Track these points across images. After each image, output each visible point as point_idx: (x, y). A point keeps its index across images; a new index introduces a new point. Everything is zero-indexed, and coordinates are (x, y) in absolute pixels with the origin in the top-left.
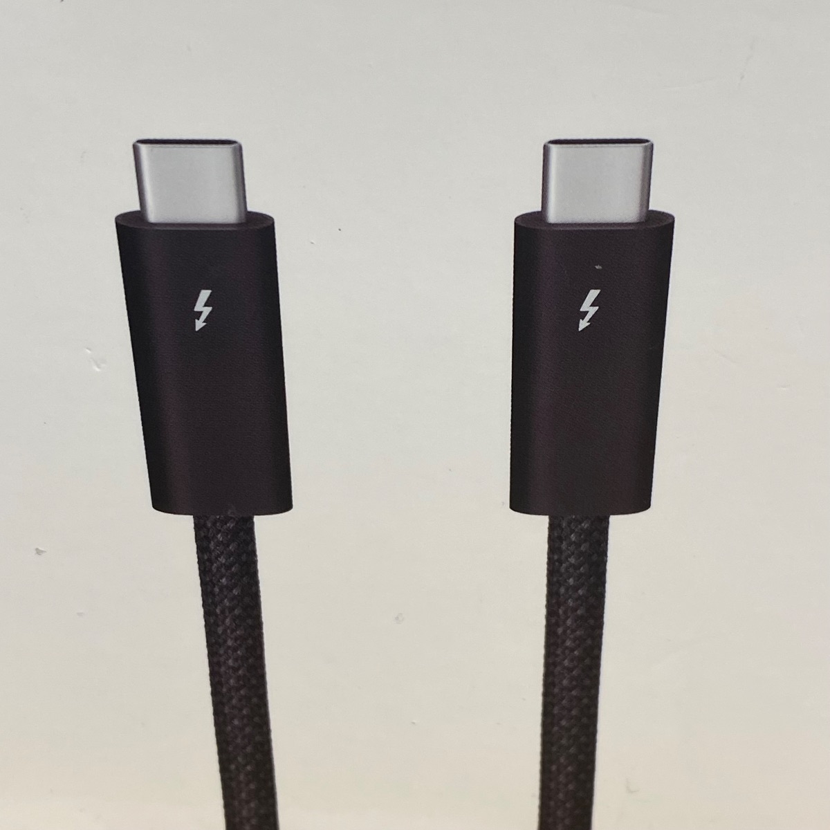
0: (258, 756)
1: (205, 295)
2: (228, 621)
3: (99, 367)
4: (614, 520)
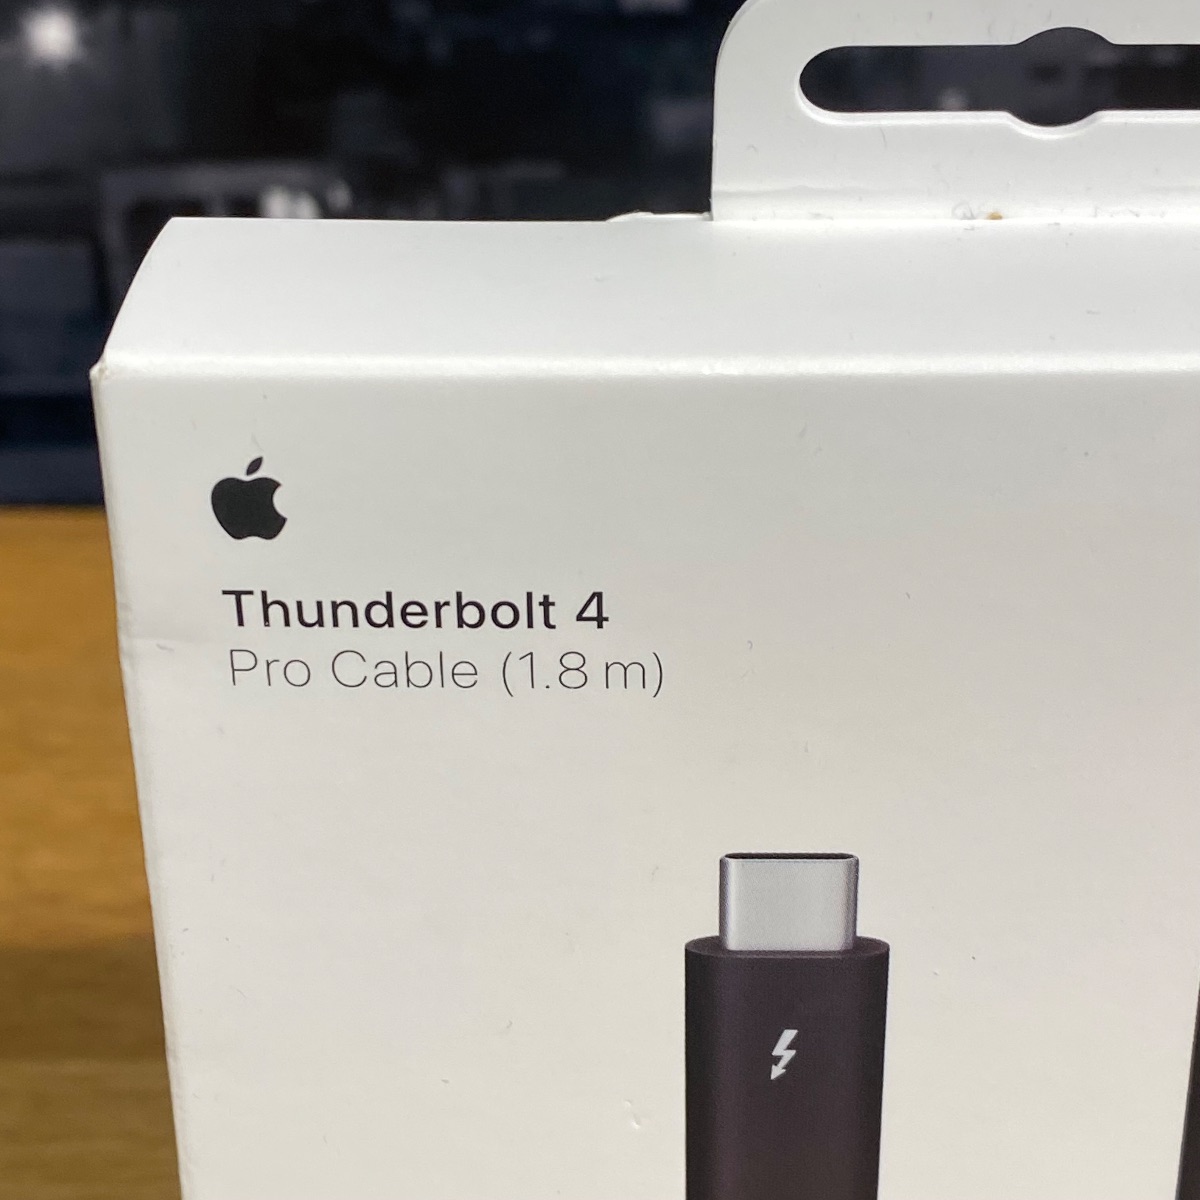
3: (639, 1124)
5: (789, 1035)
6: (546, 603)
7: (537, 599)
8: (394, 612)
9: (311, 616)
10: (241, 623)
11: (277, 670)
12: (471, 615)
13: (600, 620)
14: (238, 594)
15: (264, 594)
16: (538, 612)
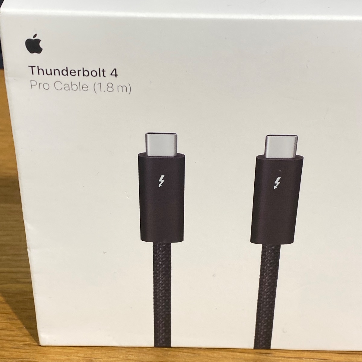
0: (167, 319)
5: (162, 177)
6: (103, 71)
7: (101, 70)
8: (68, 72)
9: (49, 72)
10: (33, 74)
11: (41, 85)
12: (86, 73)
13: (116, 75)
14: (32, 67)
15: (38, 67)
16: (102, 73)
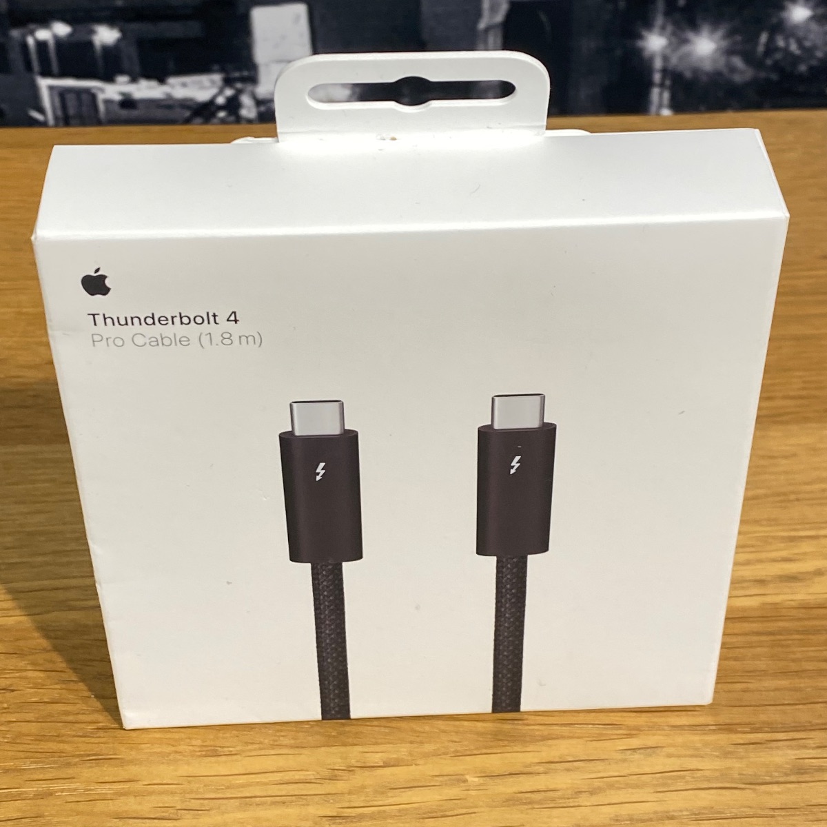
0: (341, 677)
1: (322, 465)
2: (327, 612)
3: (266, 498)
4: (530, 557)
6: (214, 316)
8: (153, 320)
9: (123, 322)
10: (95, 324)
11: (110, 341)
12: (185, 320)
14: (94, 315)
15: (104, 315)
16: (212, 319)
